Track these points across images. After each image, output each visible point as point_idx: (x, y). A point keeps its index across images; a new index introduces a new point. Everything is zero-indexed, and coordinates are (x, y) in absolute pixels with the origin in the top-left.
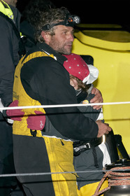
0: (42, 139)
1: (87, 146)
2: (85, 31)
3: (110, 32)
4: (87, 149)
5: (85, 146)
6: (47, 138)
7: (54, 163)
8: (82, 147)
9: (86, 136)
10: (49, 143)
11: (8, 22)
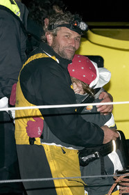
0: (41, 147)
1: (96, 155)
2: (94, 30)
3: (121, 30)
4: (96, 158)
5: (94, 156)
6: (46, 146)
7: (56, 172)
8: (90, 156)
9: (87, 142)
10: (49, 150)
11: (15, 19)
